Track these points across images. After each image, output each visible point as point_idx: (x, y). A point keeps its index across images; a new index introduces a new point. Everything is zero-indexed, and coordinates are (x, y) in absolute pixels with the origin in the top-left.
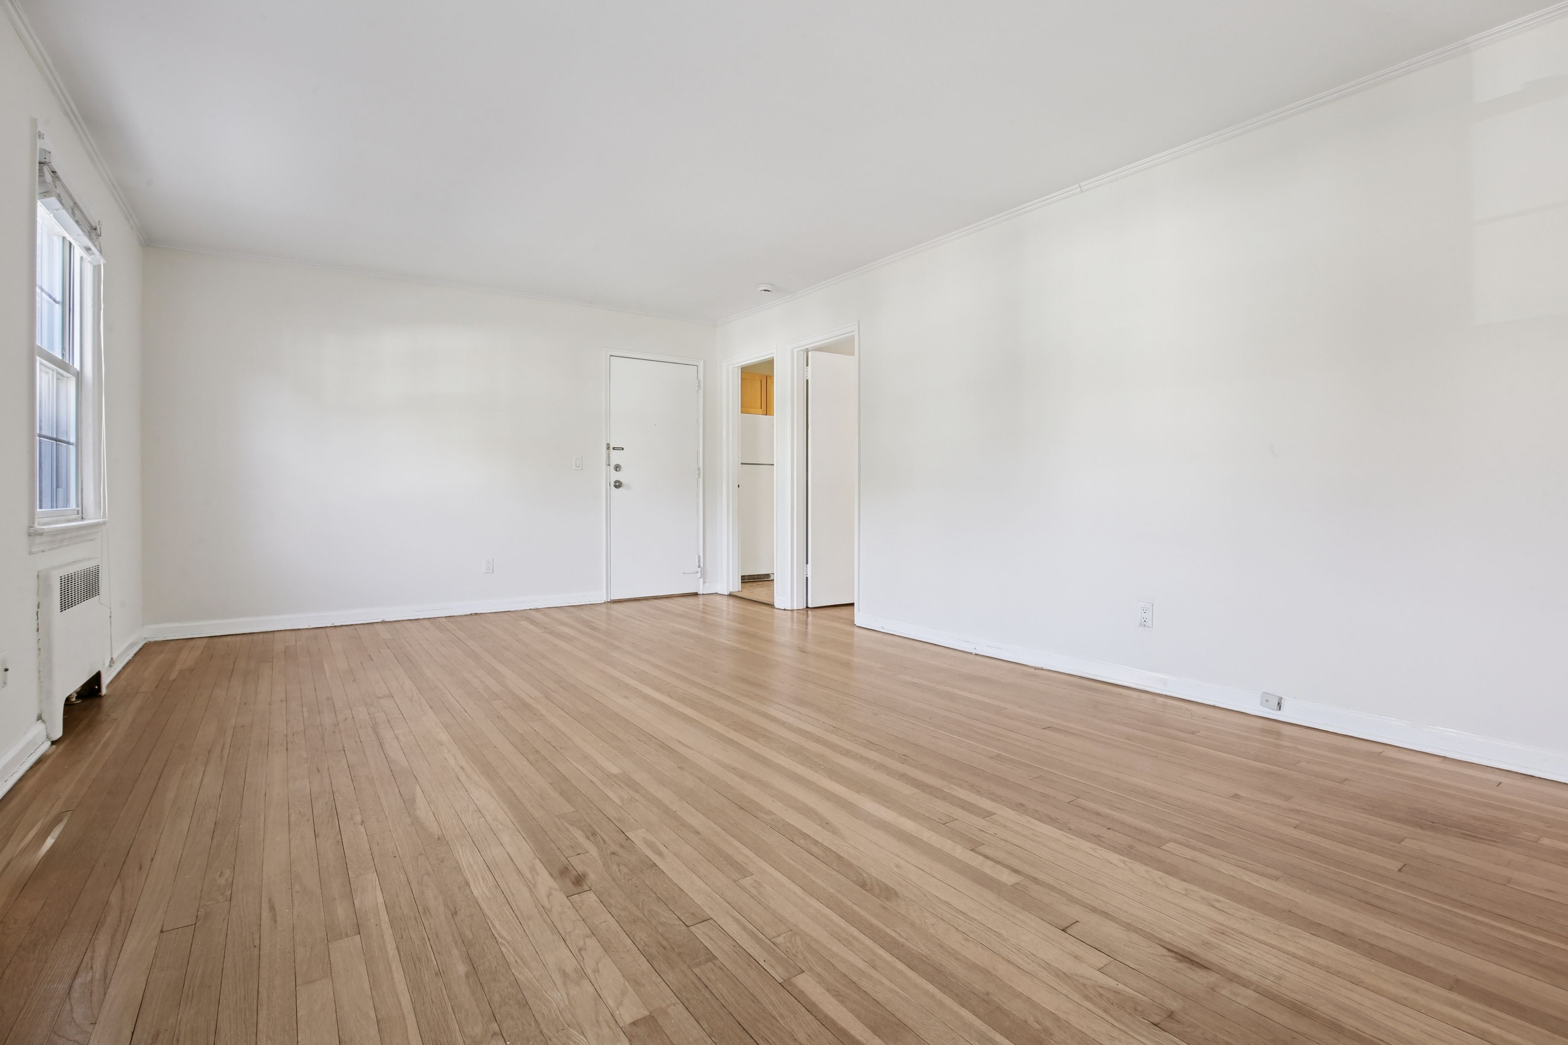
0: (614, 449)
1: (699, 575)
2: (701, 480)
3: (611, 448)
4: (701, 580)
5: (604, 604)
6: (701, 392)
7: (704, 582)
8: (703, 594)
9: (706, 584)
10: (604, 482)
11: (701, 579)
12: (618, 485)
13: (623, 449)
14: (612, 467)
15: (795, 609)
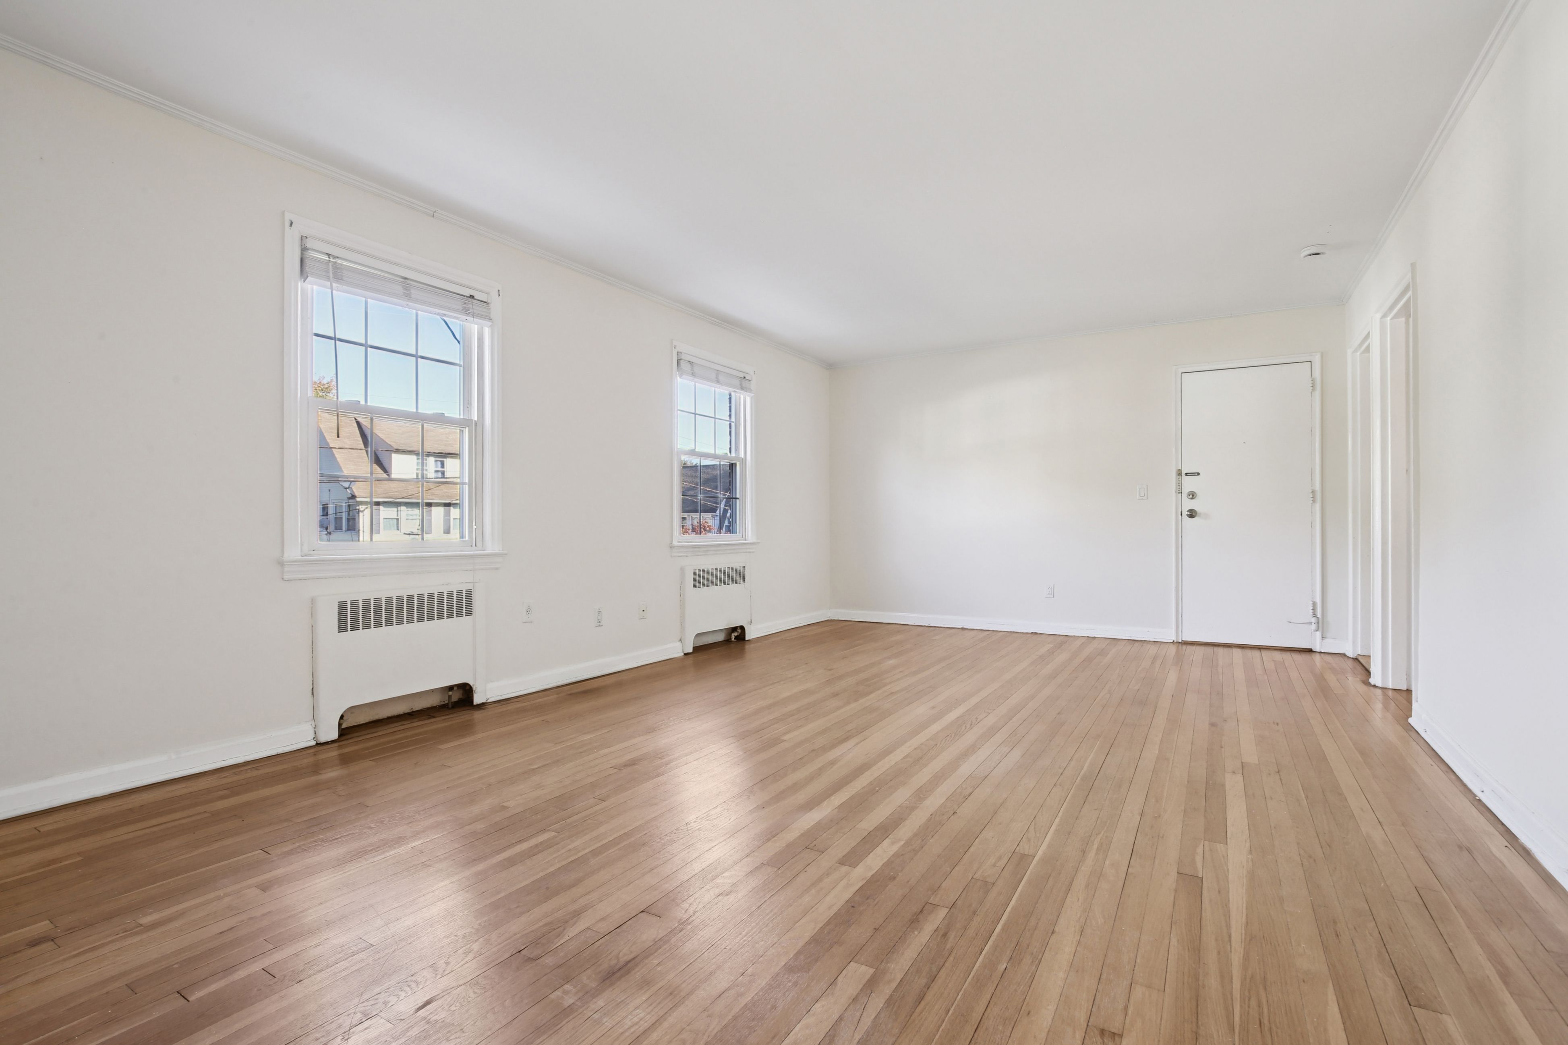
0: (1186, 474)
1: (1314, 627)
2: (1318, 506)
3: (1183, 474)
4: (1318, 634)
5: (1171, 644)
6: (1317, 393)
7: (1323, 638)
8: (1321, 652)
9: (1326, 641)
10: (1174, 511)
11: (1318, 632)
12: (1192, 514)
13: (1198, 474)
14: (1185, 495)
15: (1391, 687)
